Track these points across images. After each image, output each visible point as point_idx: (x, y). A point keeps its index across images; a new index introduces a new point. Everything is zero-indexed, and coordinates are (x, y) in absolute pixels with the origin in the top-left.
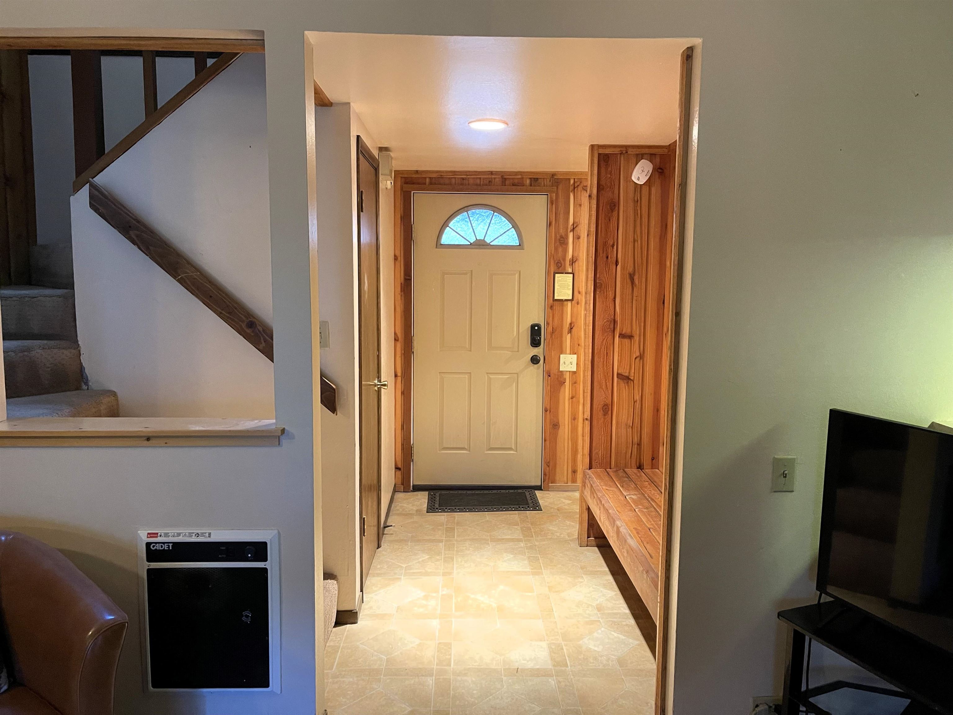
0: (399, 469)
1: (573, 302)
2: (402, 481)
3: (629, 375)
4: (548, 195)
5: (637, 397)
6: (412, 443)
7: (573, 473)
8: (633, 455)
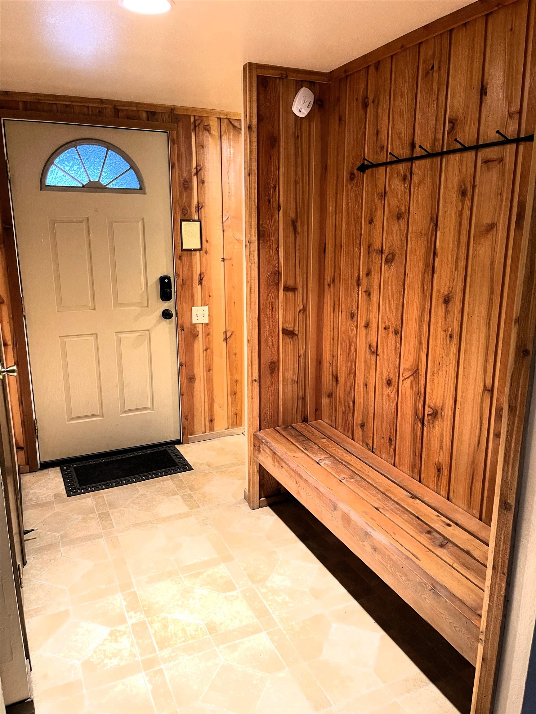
0: (22, 448)
1: (202, 251)
2: (27, 461)
3: (294, 330)
4: (167, 132)
5: (302, 352)
6: (34, 418)
7: (211, 422)
8: (298, 410)
